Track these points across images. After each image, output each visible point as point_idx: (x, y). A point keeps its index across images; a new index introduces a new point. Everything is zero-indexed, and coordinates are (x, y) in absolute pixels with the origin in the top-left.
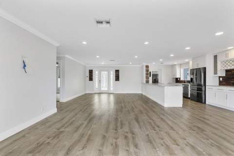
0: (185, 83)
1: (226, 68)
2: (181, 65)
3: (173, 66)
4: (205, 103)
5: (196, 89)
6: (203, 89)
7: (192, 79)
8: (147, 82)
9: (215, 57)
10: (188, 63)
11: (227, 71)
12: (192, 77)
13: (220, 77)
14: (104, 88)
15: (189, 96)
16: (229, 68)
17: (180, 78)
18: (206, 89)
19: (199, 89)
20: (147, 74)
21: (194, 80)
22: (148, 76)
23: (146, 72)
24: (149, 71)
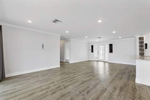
8: (142, 54)
14: (101, 58)
22: (143, 48)
23: (140, 44)
24: (143, 43)
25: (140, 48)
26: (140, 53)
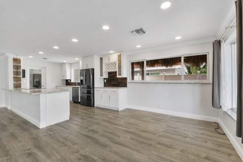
0: (75, 85)
1: (108, 71)
2: (71, 64)
3: (62, 65)
4: (94, 106)
5: (86, 92)
6: (92, 92)
7: (82, 81)
8: (18, 86)
9: (101, 59)
10: (78, 63)
11: (109, 73)
12: (82, 78)
13: (104, 79)
15: (80, 101)
16: (111, 71)
17: (70, 80)
18: (95, 91)
19: (89, 92)
20: (16, 73)
21: (84, 82)
22: (19, 76)
23: (15, 70)
24: (20, 69)
25: (15, 76)
26: (14, 84)
